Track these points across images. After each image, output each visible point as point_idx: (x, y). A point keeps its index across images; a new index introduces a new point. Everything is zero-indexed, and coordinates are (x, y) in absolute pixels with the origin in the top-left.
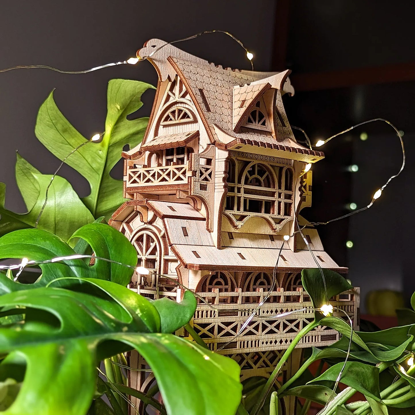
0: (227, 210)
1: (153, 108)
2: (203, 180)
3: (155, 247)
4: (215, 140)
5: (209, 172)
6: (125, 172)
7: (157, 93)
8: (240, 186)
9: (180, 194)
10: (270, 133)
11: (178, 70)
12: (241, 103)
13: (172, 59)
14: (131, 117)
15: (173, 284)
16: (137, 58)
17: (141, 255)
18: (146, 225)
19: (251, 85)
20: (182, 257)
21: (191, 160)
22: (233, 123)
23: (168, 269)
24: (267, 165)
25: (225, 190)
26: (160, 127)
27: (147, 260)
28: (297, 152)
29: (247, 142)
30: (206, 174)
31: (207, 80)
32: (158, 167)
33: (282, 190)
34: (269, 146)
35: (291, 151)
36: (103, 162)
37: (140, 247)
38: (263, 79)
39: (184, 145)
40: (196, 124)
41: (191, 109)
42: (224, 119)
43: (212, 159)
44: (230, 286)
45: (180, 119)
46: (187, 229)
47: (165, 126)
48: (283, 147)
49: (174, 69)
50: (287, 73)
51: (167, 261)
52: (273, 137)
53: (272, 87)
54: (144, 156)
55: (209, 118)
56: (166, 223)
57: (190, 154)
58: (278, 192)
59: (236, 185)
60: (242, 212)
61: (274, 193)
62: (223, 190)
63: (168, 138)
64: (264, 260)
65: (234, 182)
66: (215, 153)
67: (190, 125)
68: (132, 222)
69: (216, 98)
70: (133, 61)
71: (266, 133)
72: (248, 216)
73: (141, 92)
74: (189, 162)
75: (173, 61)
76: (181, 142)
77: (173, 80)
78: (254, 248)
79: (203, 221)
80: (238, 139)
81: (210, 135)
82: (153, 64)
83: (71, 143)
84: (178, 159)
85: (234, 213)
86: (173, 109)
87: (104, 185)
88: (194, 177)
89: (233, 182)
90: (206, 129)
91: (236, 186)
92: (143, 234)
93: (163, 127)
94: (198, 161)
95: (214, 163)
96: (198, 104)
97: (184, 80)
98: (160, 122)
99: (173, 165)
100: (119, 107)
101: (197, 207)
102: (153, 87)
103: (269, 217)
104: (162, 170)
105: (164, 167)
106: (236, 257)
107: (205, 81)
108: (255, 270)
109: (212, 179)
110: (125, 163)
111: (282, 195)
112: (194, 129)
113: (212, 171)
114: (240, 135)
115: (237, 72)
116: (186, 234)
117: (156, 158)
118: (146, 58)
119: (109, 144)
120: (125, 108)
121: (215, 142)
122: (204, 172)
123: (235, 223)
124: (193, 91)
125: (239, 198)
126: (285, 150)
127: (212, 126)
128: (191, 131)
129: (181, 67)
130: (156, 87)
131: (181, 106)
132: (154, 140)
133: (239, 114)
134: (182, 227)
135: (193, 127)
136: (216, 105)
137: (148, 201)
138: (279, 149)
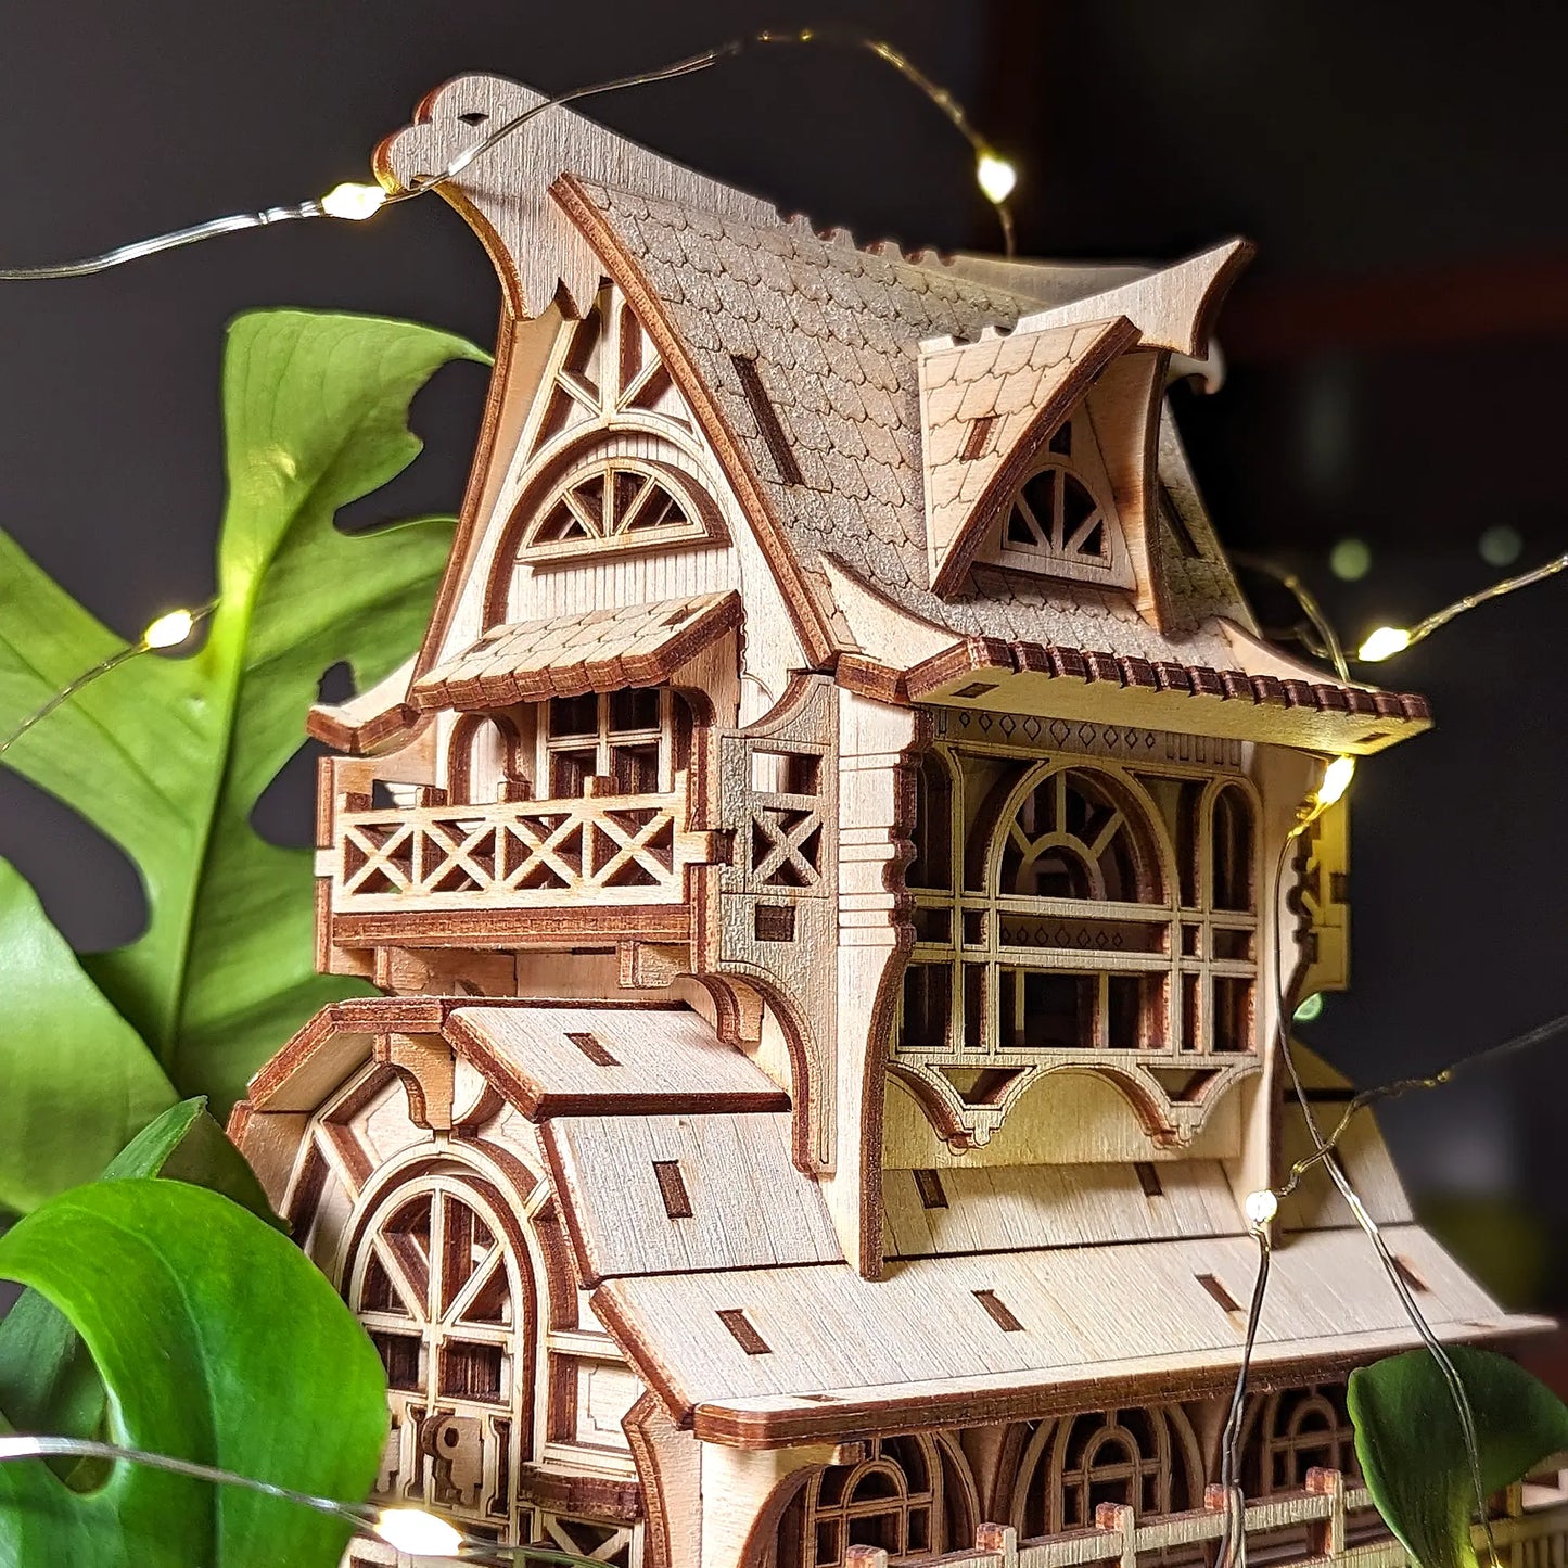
0: (913, 1049)
1: (477, 468)
2: (771, 880)
3: (500, 1277)
4: (838, 647)
5: (803, 831)
6: (322, 826)
7: (495, 384)
8: (980, 905)
9: (641, 961)
10: (1124, 597)
11: (612, 252)
12: (968, 435)
13: (578, 192)
14: (359, 518)
15: (609, 1509)
16: (378, 184)
17: (420, 1317)
18: (442, 1145)
19: (1018, 330)
20: (659, 1360)
21: (703, 766)
22: (930, 545)
23: (575, 1408)
24: (1120, 775)
25: (902, 937)
26: (515, 573)
27: (455, 1351)
28: (1289, 703)
29: (1022, 660)
30: (787, 847)
31: (774, 307)
32: (511, 805)
33: (1202, 912)
34: (1111, 666)
35: (1258, 700)
36: (210, 758)
37: (413, 1265)
38: (1091, 299)
39: (657, 677)
40: (722, 554)
41: (692, 471)
42: (878, 522)
43: (821, 757)
44: (939, 1494)
45: (631, 527)
46: (681, 1171)
47: (542, 567)
48: (1220, 676)
49: (593, 244)
50: (1232, 257)
51: (566, 1365)
52: (1140, 617)
53: (1143, 340)
54: (427, 734)
55: (796, 520)
56: (563, 1147)
57: (695, 731)
58: (1181, 921)
59: (960, 900)
60: (992, 1053)
61: (1159, 928)
62: (890, 936)
63: (561, 636)
64: (1121, 1320)
65: (943, 882)
66: (834, 719)
67: (687, 562)
68: (366, 1114)
69: (831, 408)
70: (352, 202)
71: (1107, 596)
72: (1028, 1070)
73: (408, 383)
74: (689, 779)
75: (584, 199)
76: (641, 659)
77: (583, 311)
78: (1059, 1247)
79: (772, 1112)
80: (975, 640)
81: (804, 618)
82: (469, 221)
83: (37, 663)
84: (621, 754)
85: (948, 1060)
86: (585, 472)
87: (222, 879)
88: (723, 865)
89: (941, 881)
90: (781, 587)
91: (959, 903)
92: (431, 1196)
93: (535, 574)
94: (742, 772)
95: (833, 777)
96: (731, 439)
97: (646, 306)
98: (518, 543)
99: (595, 795)
100: (289, 465)
101: (737, 1031)
102: (472, 351)
103: (1138, 1065)
104: (532, 821)
105: (543, 803)
106: (969, 1321)
107: (764, 310)
108: (1087, 1400)
109: (820, 873)
110: (324, 776)
111: (1199, 935)
112: (711, 582)
113: (820, 827)
114: (970, 613)
115: (930, 264)
116: (679, 1207)
117: (499, 746)
118: (427, 184)
119: (244, 660)
120: (323, 470)
121: (837, 659)
122: (773, 831)
123: (958, 1119)
124: (702, 371)
125: (975, 972)
126: (1227, 696)
127: (817, 568)
128: (691, 593)
129: (629, 236)
130: (492, 351)
131: (632, 453)
132: (483, 645)
133: (959, 495)
134: (655, 1164)
135: (701, 572)
136: (833, 447)
137: (454, 1012)
138: (1198, 688)
